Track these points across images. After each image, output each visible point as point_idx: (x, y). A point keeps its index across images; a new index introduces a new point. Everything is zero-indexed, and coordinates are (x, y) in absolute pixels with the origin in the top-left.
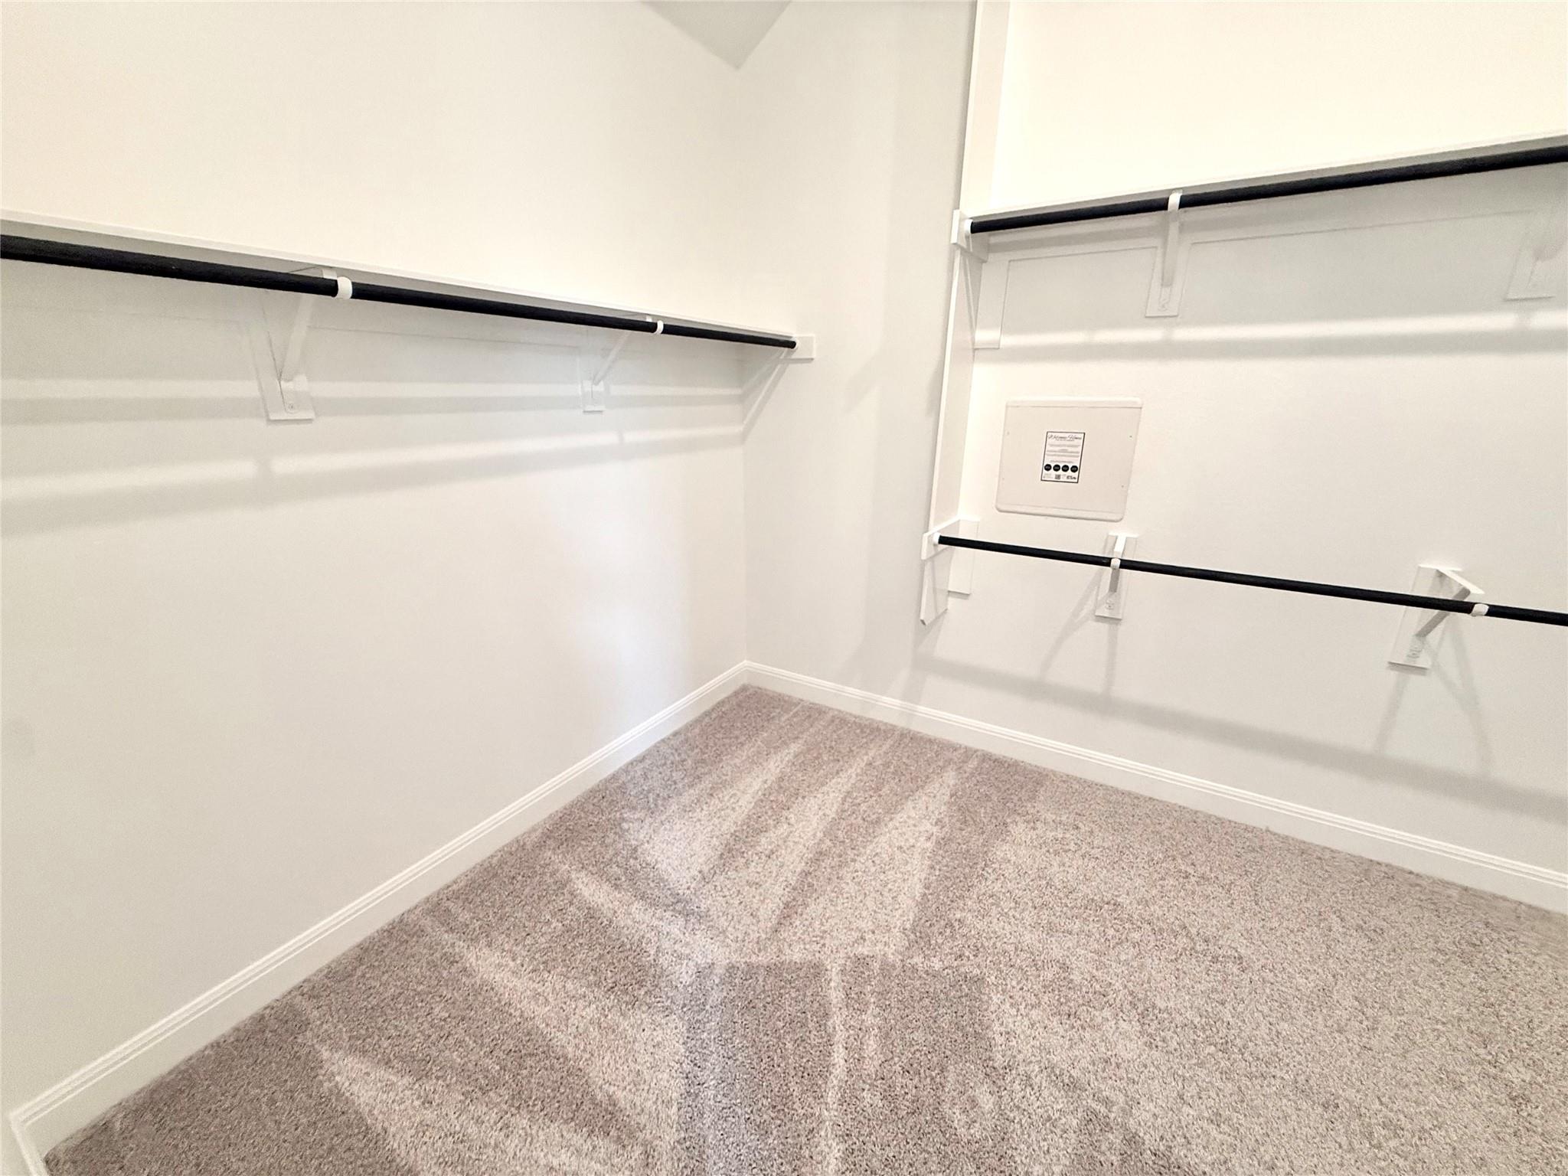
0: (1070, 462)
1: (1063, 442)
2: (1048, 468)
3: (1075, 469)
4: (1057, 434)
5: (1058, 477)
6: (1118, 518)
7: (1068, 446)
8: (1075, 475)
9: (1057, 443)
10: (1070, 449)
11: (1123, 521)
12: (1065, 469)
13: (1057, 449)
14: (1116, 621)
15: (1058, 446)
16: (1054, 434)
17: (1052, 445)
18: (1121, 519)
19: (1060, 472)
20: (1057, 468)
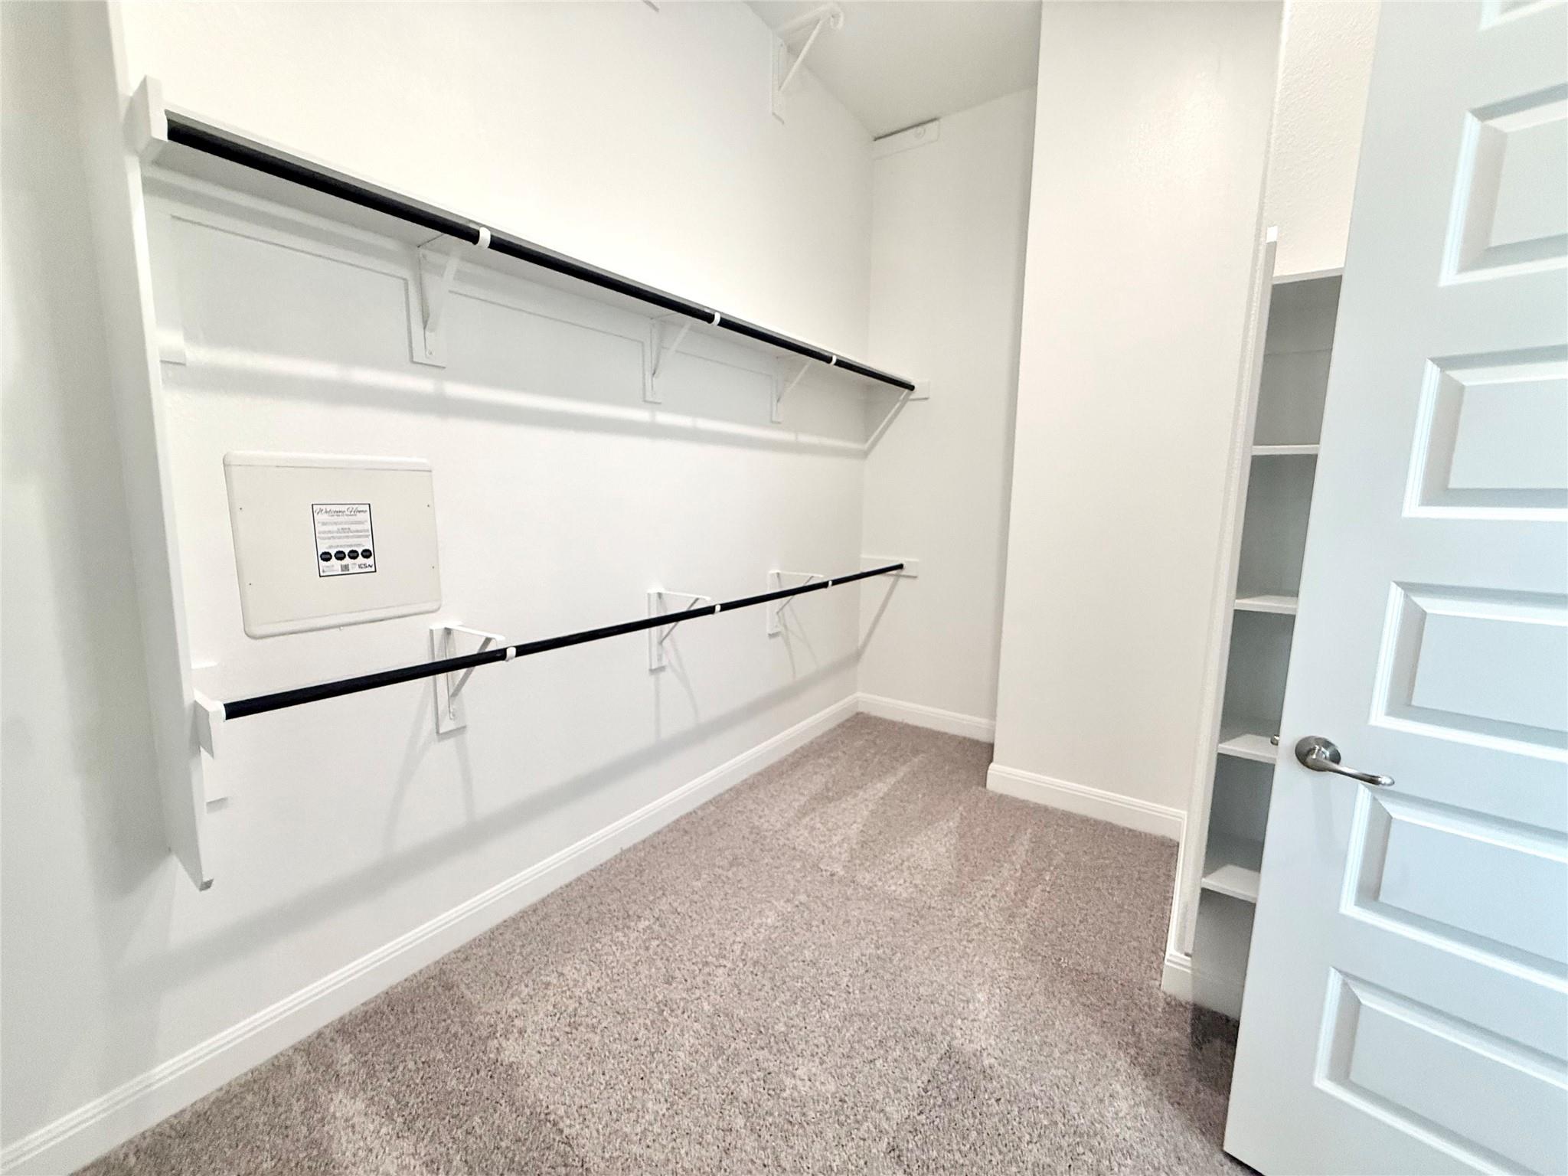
0: (359, 545)
1: (341, 519)
2: (326, 557)
3: (367, 554)
4: (329, 508)
5: (346, 567)
6: (435, 607)
7: (352, 523)
8: (370, 561)
9: (335, 519)
10: (353, 527)
11: (439, 612)
12: (353, 555)
13: (335, 528)
14: (461, 730)
15: (336, 523)
16: (323, 507)
17: (324, 524)
18: (439, 608)
19: (347, 561)
20: (340, 556)
